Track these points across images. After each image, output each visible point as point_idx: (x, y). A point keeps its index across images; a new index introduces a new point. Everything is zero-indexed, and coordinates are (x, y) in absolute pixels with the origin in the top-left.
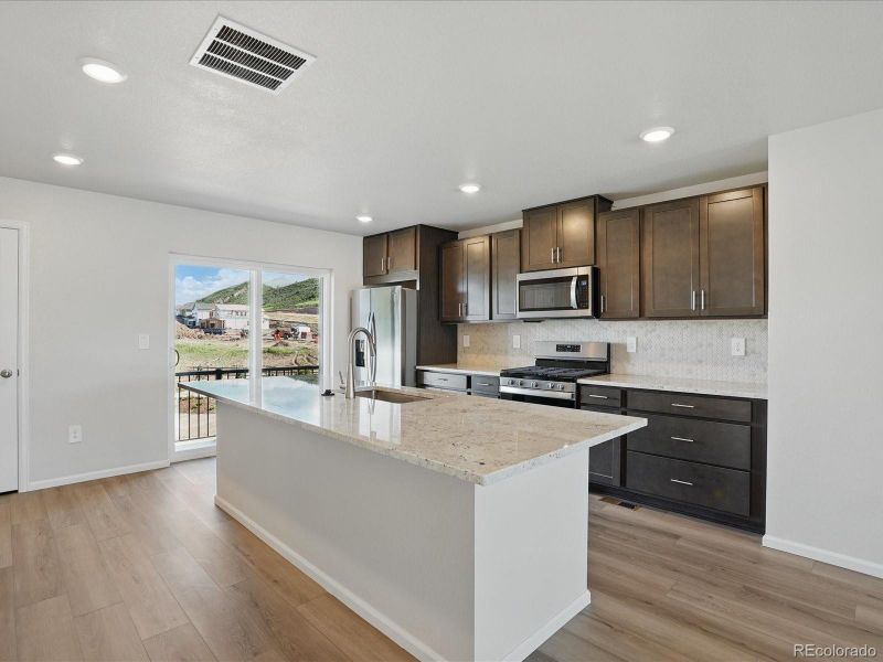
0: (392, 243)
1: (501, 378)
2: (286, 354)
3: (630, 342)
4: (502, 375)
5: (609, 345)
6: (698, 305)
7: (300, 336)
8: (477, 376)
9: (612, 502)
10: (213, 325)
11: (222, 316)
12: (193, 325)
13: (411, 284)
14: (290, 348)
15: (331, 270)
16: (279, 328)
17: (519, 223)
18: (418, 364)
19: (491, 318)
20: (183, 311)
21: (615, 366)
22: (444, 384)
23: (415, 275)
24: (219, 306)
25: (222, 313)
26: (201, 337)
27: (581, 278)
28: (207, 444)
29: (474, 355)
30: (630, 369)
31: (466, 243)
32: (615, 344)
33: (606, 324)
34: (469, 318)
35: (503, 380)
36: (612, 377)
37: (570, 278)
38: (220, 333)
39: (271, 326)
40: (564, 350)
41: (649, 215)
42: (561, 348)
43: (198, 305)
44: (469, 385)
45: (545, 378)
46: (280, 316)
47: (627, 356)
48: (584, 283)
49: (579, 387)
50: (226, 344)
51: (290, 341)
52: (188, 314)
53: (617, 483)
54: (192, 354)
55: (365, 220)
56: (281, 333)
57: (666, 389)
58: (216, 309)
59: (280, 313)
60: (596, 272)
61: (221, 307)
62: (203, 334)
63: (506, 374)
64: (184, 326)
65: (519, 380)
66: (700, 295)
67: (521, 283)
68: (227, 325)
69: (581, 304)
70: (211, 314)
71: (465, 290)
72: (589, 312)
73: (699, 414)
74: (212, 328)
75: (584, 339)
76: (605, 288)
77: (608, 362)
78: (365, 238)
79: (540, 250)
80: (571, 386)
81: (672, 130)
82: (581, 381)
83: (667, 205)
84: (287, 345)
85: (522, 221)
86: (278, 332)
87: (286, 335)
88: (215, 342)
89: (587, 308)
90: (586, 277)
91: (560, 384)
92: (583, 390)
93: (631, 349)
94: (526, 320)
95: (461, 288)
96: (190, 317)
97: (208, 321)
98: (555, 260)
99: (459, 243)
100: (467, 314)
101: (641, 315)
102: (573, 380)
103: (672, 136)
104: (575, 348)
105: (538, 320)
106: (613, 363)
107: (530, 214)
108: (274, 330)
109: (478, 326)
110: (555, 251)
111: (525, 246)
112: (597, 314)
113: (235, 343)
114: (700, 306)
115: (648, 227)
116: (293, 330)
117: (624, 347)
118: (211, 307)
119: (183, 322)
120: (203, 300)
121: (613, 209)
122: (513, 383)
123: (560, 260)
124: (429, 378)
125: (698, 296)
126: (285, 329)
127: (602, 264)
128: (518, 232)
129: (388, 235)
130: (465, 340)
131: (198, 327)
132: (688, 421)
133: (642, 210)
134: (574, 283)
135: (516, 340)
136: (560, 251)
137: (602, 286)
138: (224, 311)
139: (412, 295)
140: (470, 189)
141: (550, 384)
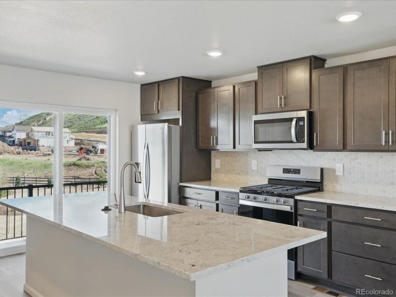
0: (161, 90)
1: (240, 193)
2: (88, 167)
3: (339, 168)
4: (241, 191)
5: (322, 170)
6: (387, 142)
7: (99, 152)
8: (223, 192)
9: (322, 290)
10: (29, 143)
11: (36, 136)
12: (13, 143)
13: (176, 121)
14: (91, 162)
15: (116, 110)
16: (82, 146)
17: (254, 76)
18: (181, 182)
19: (234, 147)
20: (5, 132)
21: (327, 185)
22: (199, 197)
23: (178, 115)
24: (33, 127)
25: (36, 134)
26: (19, 153)
27: (300, 119)
28: (21, 242)
29: (223, 175)
30: (338, 188)
31: (216, 90)
32: (328, 169)
33: (320, 153)
34: (218, 147)
35: (242, 195)
36: (324, 194)
37: (291, 120)
38: (35, 150)
39: (76, 144)
40: (289, 173)
41: (350, 72)
42: (286, 171)
43: (17, 127)
44: (217, 198)
45: (273, 194)
46: (83, 136)
47: (336, 179)
48: (301, 123)
49: (296, 201)
50: (40, 159)
51: (91, 156)
52: (8, 134)
53: (325, 276)
54: (11, 167)
55: (140, 74)
56: (85, 149)
57: (360, 205)
58: (32, 130)
59: (83, 134)
60: (311, 115)
61: (35, 129)
62: (21, 151)
63: (244, 190)
64: (5, 145)
65: (252, 196)
66: (389, 134)
67: (256, 122)
68: (40, 143)
69: (299, 139)
70: (28, 134)
71: (216, 126)
72: (305, 145)
73: (386, 225)
74: (28, 146)
75: (304, 164)
76: (318, 127)
77: (322, 182)
78: (142, 85)
79: (271, 97)
80: (291, 201)
81: (361, 14)
82: (297, 197)
83: (365, 65)
84: (88, 159)
85: (257, 74)
86: (81, 149)
87: (88, 152)
88: (31, 157)
89: (304, 142)
90: (302, 119)
91: (282, 200)
92: (299, 204)
93: (339, 173)
94: (260, 150)
95: (213, 124)
96: (10, 137)
97: (25, 140)
98: (281, 105)
99: (211, 90)
100: (217, 144)
101: (344, 148)
102: (292, 197)
103: (360, 18)
104: (297, 171)
105: (270, 150)
106: (325, 183)
107: (263, 69)
108: (78, 147)
109: (226, 153)
110: (281, 98)
111: (259, 94)
112: (311, 146)
113: (47, 157)
114: (389, 142)
115: (350, 81)
116: (93, 147)
117: (334, 171)
118: (28, 128)
119: (4, 141)
120: (21, 123)
121: (326, 66)
122: (248, 198)
123: (285, 105)
124: (189, 193)
125: (387, 134)
126: (88, 147)
127: (315, 109)
128: (254, 83)
129: (159, 83)
130: (216, 163)
131: (17, 145)
132: (376, 231)
133: (345, 68)
134: (294, 122)
135: (254, 164)
136: (285, 98)
137: (315, 125)
138: (38, 132)
139: (176, 130)
140: (215, 54)
141: (274, 199)
